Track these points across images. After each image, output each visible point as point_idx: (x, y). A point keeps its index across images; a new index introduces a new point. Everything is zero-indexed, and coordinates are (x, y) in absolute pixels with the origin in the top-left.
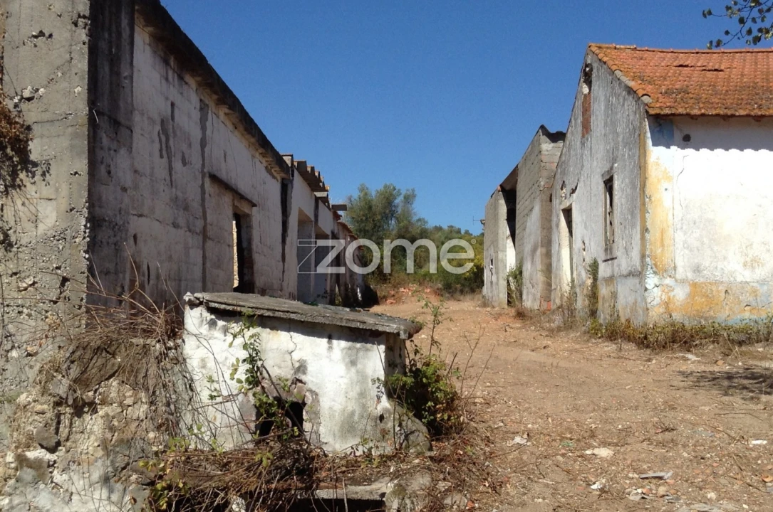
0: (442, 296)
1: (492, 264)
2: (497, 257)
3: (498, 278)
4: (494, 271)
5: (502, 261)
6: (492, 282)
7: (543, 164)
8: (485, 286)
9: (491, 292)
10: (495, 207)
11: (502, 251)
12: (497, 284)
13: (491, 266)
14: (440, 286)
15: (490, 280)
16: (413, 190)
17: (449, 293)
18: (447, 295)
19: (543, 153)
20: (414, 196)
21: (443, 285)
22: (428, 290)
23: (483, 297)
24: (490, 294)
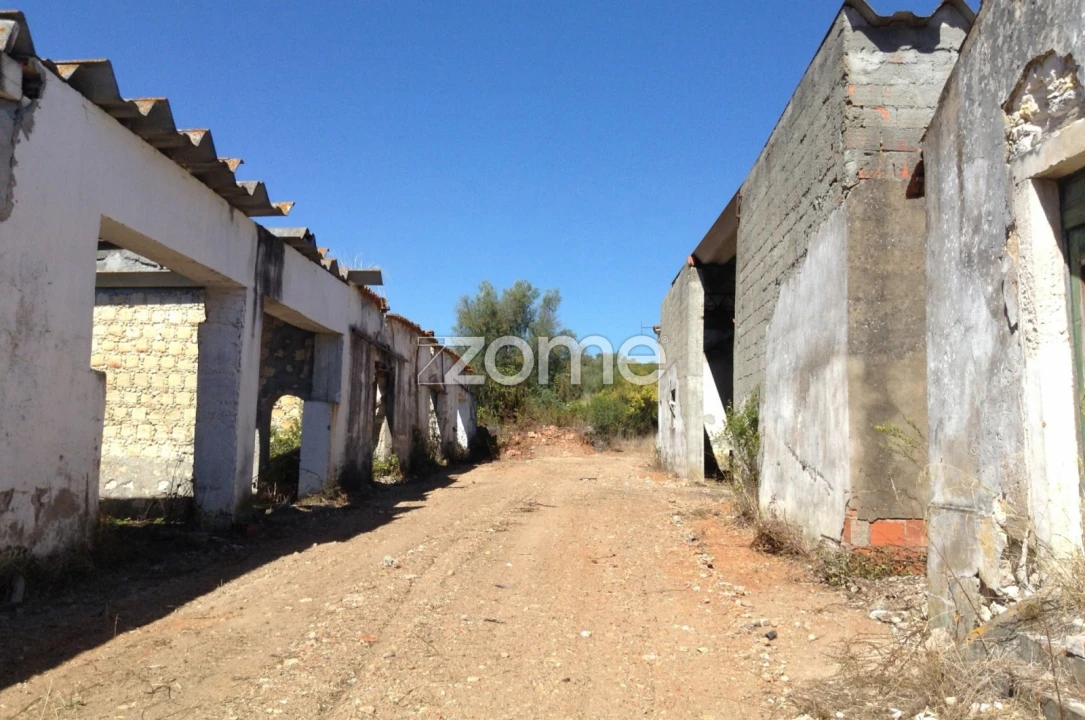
0: (593, 444)
1: (674, 399)
2: (684, 386)
3: (686, 425)
4: (677, 411)
5: (695, 393)
6: (673, 431)
7: (851, 112)
8: (660, 434)
9: (672, 446)
10: (682, 298)
11: (695, 375)
12: (685, 434)
13: (671, 402)
14: (590, 429)
15: (668, 424)
16: (557, 292)
17: (605, 440)
18: (601, 443)
19: (852, 78)
20: (559, 300)
21: (595, 428)
22: (572, 436)
23: (658, 452)
24: (670, 452)
